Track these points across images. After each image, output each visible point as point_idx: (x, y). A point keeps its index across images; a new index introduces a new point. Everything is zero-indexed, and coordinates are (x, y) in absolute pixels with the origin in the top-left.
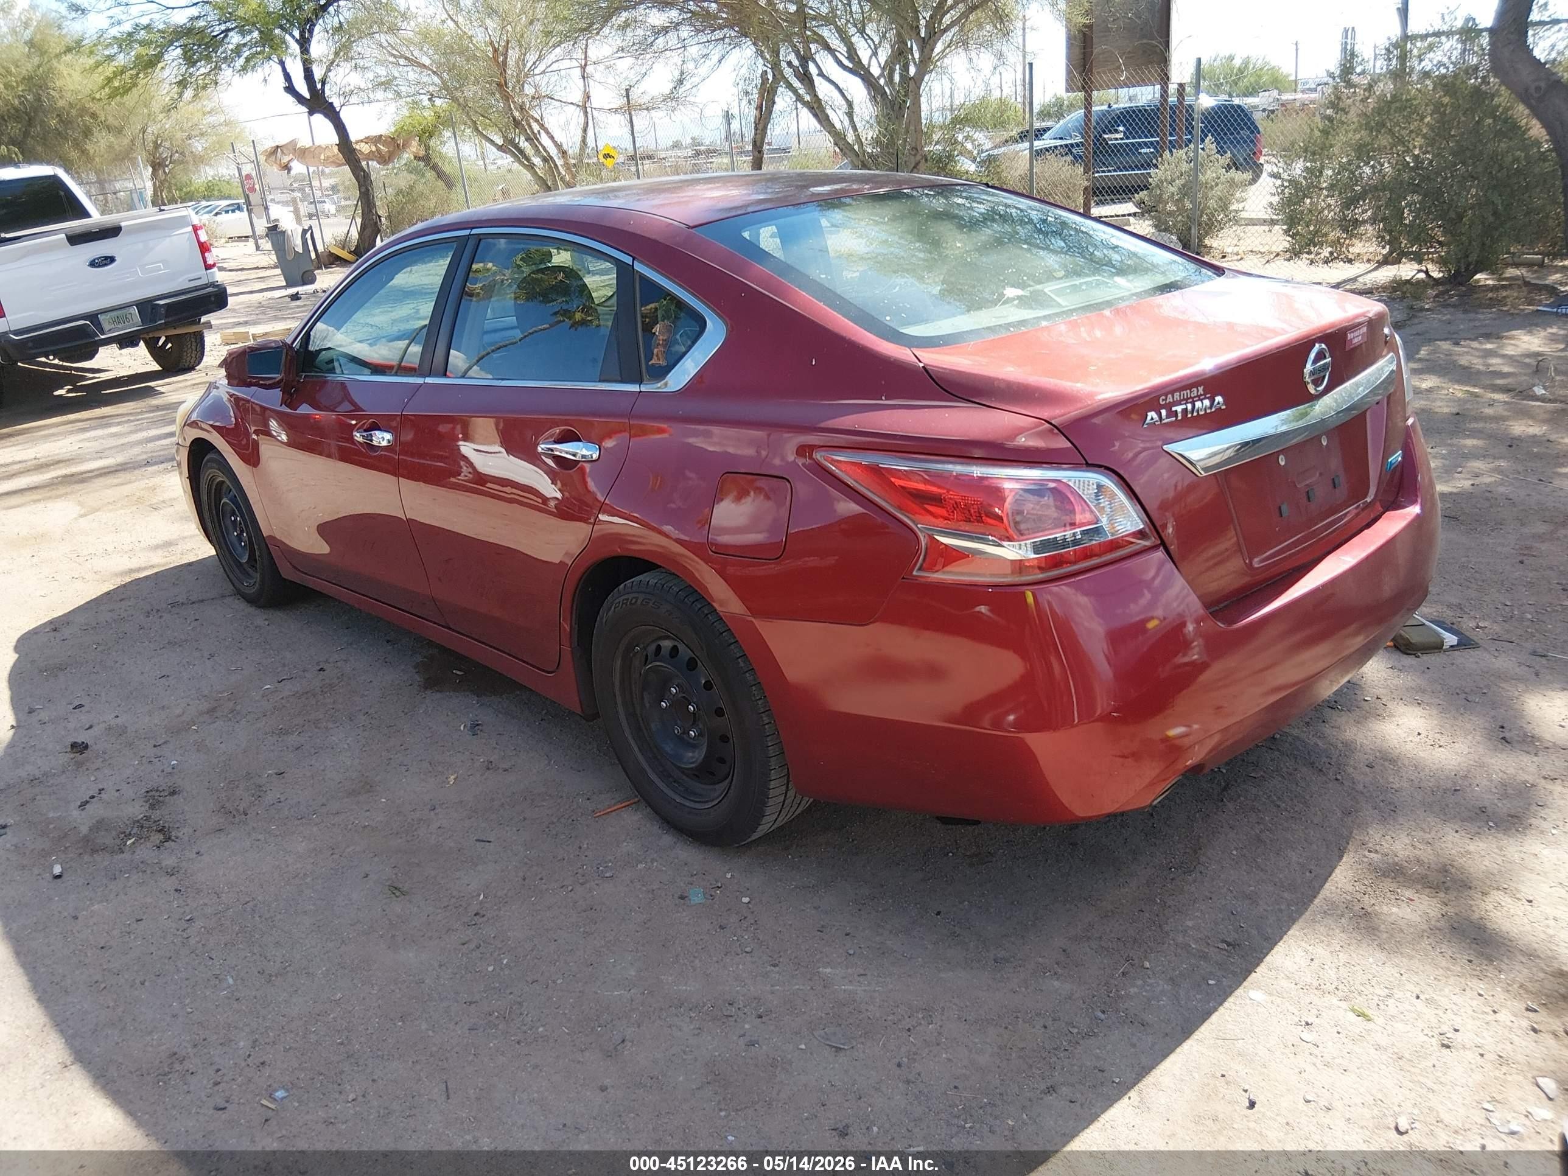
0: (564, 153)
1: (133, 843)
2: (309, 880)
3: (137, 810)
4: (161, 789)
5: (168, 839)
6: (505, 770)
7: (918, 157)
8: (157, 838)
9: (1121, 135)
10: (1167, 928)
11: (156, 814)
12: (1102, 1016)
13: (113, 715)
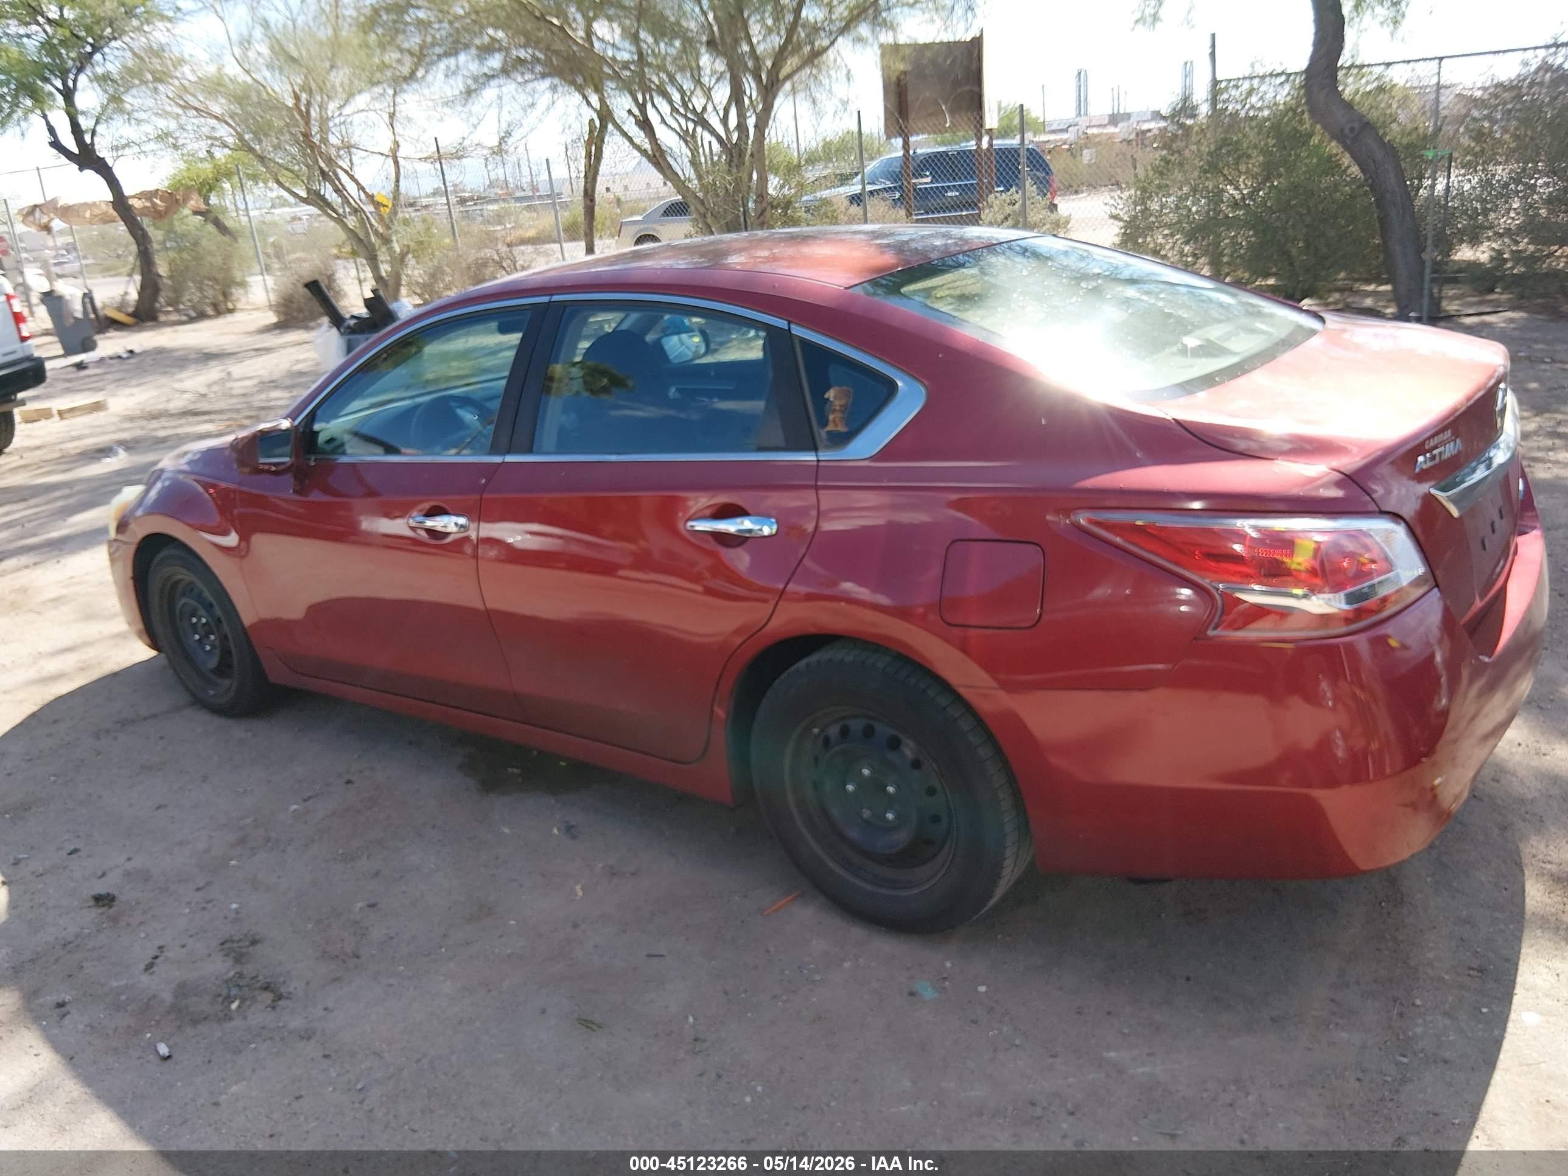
0: (377, 205)
1: (239, 1007)
2: (478, 1024)
3: (219, 967)
4: (236, 938)
5: (280, 997)
6: (633, 874)
7: (764, 204)
8: (268, 997)
9: (929, 180)
10: (1412, 963)
11: (249, 969)
12: (1405, 1060)
13: (124, 857)
